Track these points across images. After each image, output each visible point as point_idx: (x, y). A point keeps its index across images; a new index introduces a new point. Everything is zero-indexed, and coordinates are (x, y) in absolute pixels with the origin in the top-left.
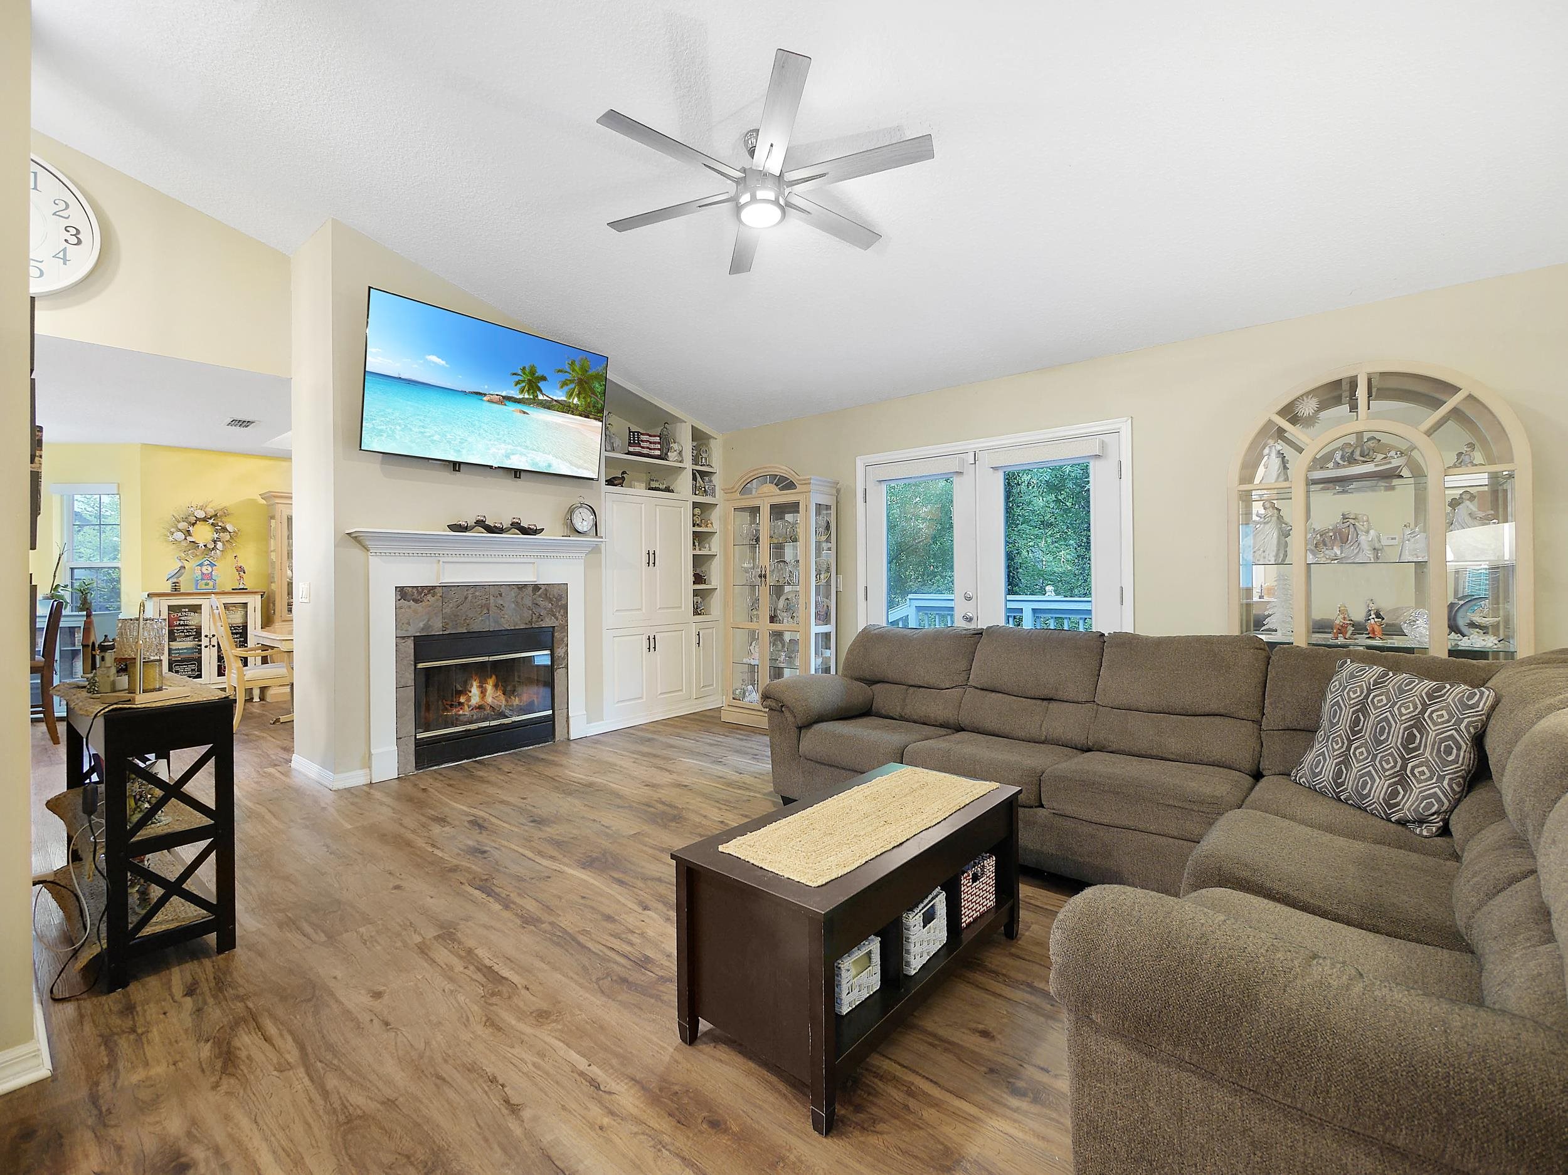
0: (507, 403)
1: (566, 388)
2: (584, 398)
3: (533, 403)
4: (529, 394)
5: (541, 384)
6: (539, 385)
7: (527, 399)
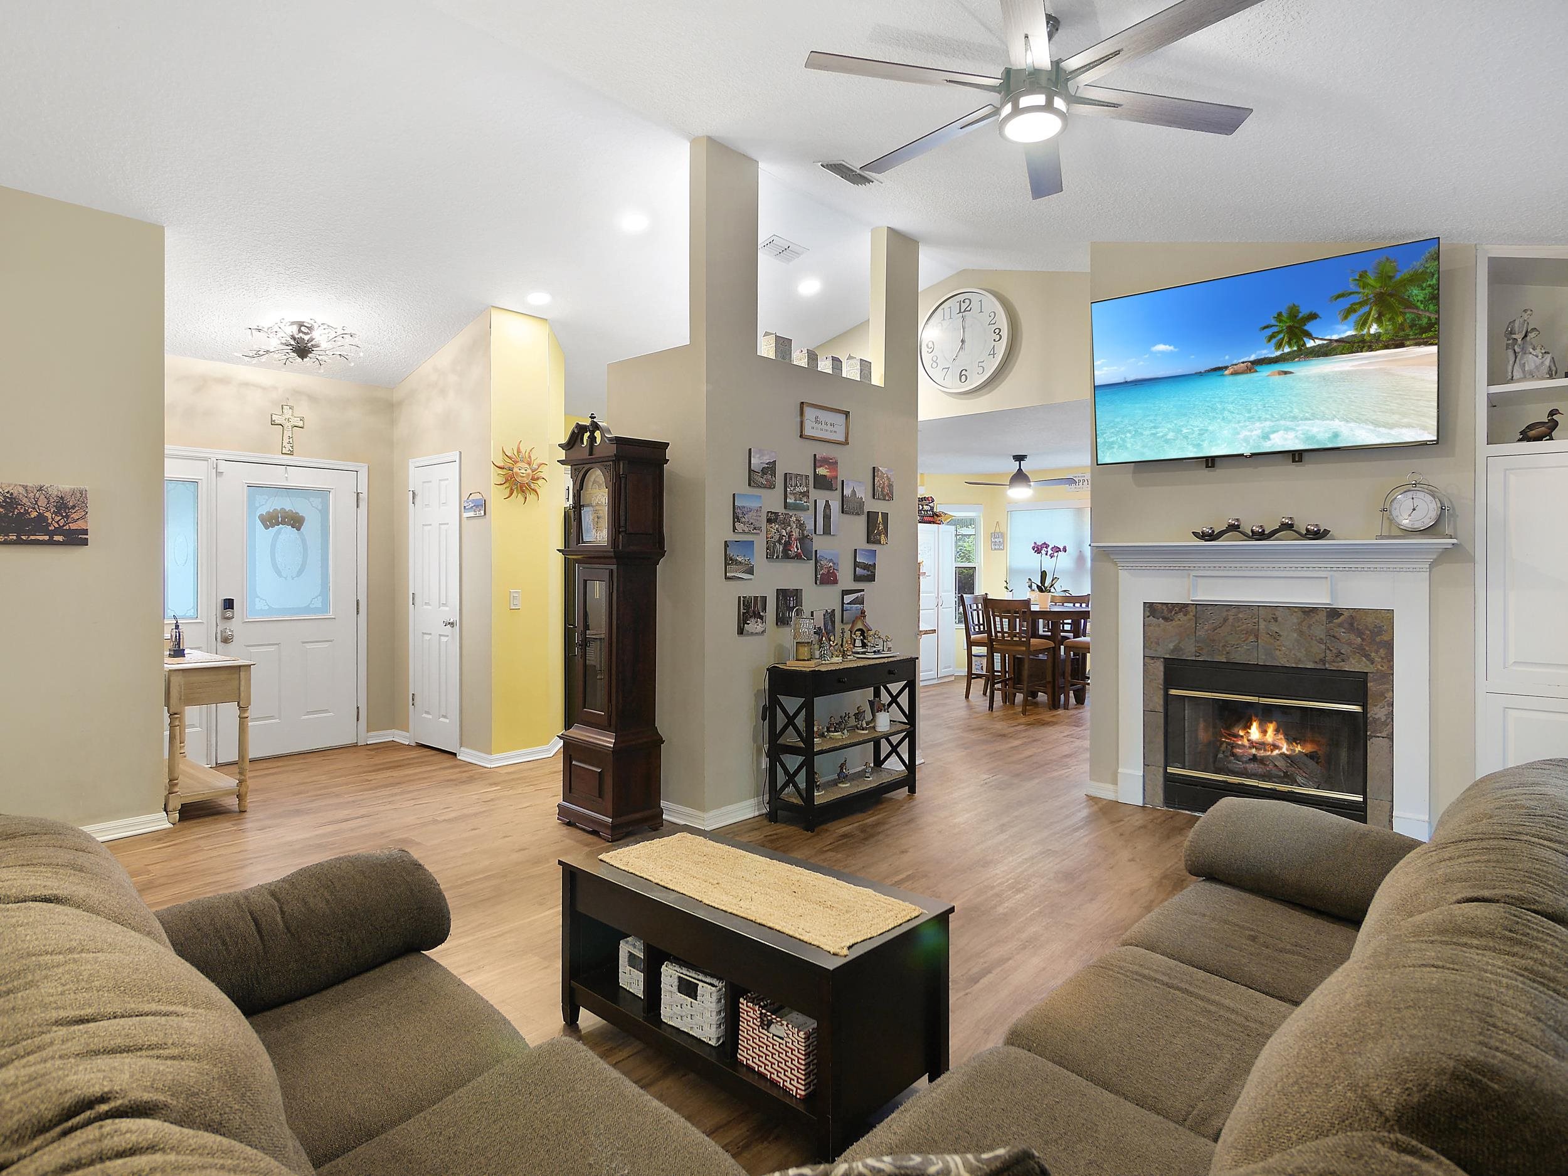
0: (1258, 368)
1: (1353, 317)
2: (1389, 320)
3: (1298, 356)
4: (1290, 345)
5: (1309, 327)
6: (1306, 328)
7: (1288, 353)
